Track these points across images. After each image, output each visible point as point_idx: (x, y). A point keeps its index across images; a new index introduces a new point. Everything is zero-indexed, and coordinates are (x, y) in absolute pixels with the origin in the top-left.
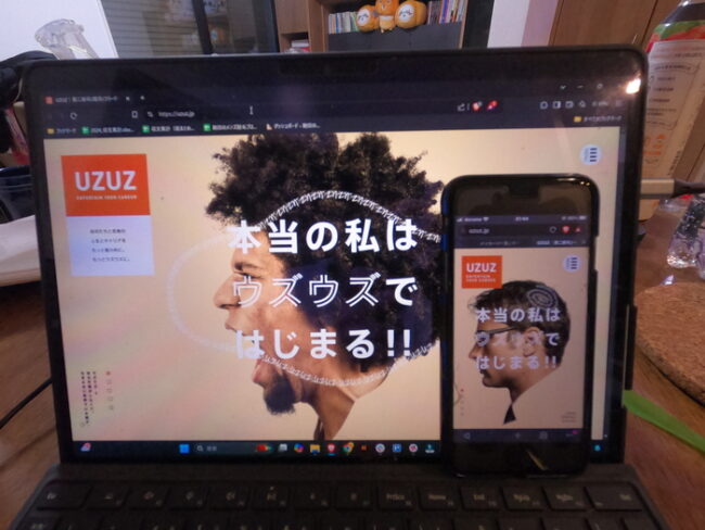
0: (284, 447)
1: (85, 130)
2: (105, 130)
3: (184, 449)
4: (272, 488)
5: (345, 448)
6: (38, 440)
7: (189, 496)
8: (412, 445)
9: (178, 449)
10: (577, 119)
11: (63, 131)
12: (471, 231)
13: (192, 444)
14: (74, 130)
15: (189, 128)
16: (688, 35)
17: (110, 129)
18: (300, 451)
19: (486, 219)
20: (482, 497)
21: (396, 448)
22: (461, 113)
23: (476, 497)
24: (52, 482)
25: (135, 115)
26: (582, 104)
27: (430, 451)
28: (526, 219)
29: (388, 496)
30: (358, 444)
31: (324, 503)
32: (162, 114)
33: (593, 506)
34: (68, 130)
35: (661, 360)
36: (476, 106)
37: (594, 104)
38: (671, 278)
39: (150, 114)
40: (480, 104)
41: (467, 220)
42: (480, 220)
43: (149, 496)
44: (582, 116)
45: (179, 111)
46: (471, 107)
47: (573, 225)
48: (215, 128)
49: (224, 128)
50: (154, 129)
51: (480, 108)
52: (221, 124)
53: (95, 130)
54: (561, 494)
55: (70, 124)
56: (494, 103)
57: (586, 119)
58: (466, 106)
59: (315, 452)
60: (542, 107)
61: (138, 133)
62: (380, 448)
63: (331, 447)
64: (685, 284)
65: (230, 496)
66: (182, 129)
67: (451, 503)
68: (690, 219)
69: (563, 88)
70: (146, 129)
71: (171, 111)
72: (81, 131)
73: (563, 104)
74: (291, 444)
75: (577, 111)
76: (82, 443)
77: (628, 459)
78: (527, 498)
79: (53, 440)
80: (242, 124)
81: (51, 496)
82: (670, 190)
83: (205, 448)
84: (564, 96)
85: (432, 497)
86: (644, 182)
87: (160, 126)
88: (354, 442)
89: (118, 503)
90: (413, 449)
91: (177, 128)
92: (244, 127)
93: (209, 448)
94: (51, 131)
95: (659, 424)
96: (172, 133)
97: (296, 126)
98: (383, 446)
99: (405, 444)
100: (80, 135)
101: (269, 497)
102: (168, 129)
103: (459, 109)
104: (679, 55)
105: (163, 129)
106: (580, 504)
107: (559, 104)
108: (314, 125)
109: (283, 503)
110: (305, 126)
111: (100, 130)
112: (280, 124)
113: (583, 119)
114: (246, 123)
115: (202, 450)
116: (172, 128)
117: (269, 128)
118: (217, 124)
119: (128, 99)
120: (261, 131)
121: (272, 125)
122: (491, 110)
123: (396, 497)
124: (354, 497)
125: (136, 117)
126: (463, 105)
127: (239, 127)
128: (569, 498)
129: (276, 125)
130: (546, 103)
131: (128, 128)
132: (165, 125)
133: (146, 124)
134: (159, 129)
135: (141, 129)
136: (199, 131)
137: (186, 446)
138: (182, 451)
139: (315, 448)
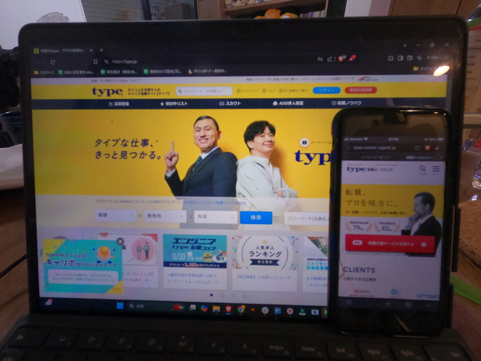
0: (193, 307)
1: (60, 72)
2: (74, 72)
3: (120, 306)
4: (183, 337)
5: (239, 310)
6: (16, 297)
7: (121, 341)
8: (289, 309)
9: (116, 305)
10: (416, 69)
11: (45, 72)
13: (126, 302)
14: (53, 72)
15: (133, 72)
17: (78, 72)
18: (205, 310)
20: (343, 351)
21: (277, 311)
22: (329, 63)
23: (338, 350)
24: (22, 327)
25: (96, 62)
26: (419, 58)
29: (271, 347)
30: (248, 306)
31: (223, 351)
32: (114, 62)
33: (429, 360)
34: (48, 72)
35: (474, 253)
36: (341, 58)
37: (428, 58)
38: (476, 196)
39: (106, 62)
40: (344, 57)
43: (91, 339)
44: (419, 66)
45: (127, 59)
46: (337, 59)
48: (152, 71)
49: (158, 71)
50: (108, 72)
51: (344, 60)
52: (157, 69)
53: (66, 72)
54: (405, 350)
56: (354, 56)
57: (422, 68)
58: (333, 59)
59: (217, 311)
60: (389, 60)
61: (97, 74)
62: (265, 311)
63: (228, 309)
65: (152, 342)
66: (128, 72)
67: (319, 354)
69: (405, 46)
70: (103, 72)
71: (121, 59)
72: (57, 72)
73: (405, 58)
74: (198, 304)
75: (415, 63)
76: (46, 299)
77: (454, 326)
78: (378, 353)
79: (26, 298)
80: (171, 69)
81: (20, 337)
83: (135, 306)
84: (405, 52)
85: (304, 349)
86: (465, 115)
87: (113, 70)
88: (246, 305)
89: (69, 344)
90: (290, 311)
91: (125, 72)
92: (172, 71)
93: (138, 306)
94: (36, 73)
95: (475, 301)
96: (121, 75)
97: (210, 71)
98: (267, 309)
99: (284, 308)
100: (56, 75)
101: (181, 344)
102: (118, 72)
103: (328, 60)
105: (115, 72)
106: (419, 359)
107: (402, 57)
108: (223, 71)
109: (191, 349)
110: (216, 71)
111: (70, 72)
112: (198, 69)
113: (419, 69)
114: (174, 69)
115: (133, 307)
116: (121, 72)
117: (190, 72)
118: (152, 69)
119: (91, 50)
120: (185, 74)
121: (193, 71)
122: (352, 61)
123: (277, 348)
124: (245, 346)
125: (96, 63)
126: (331, 58)
127: (168, 71)
128: (411, 353)
129: (195, 71)
130: (392, 57)
131: (90, 71)
132: (116, 70)
133: (103, 68)
134: (112, 72)
135: (100, 72)
136: (140, 74)
137: (122, 304)
138: (118, 308)
139: (216, 309)
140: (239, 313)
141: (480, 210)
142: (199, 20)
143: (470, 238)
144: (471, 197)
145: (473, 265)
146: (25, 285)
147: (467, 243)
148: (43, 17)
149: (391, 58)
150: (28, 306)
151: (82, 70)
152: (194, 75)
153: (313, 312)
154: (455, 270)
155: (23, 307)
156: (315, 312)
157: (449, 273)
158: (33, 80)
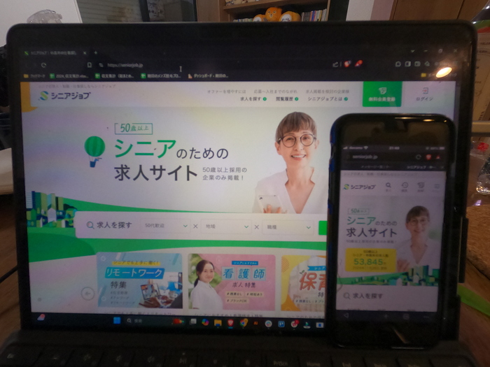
0: (194, 321)
1: (52, 76)
2: (67, 76)
3: (117, 320)
4: (184, 354)
5: (241, 323)
6: (7, 311)
7: (118, 359)
8: (293, 322)
10: (423, 75)
11: (36, 76)
12: (354, 157)
13: (123, 317)
14: (44, 76)
15: (130, 76)
17: (70, 75)
18: (207, 324)
19: (366, 147)
21: (281, 324)
22: (335, 68)
23: (344, 365)
24: (12, 345)
25: (90, 65)
26: (427, 64)
28: (397, 148)
29: (275, 363)
30: (251, 320)
31: (224, 366)
32: (109, 65)
34: (39, 76)
35: (477, 259)
36: (347, 64)
37: (436, 64)
38: (480, 201)
39: (101, 65)
40: (350, 62)
42: (361, 148)
43: (87, 357)
44: (427, 73)
45: (123, 63)
46: (343, 64)
48: (149, 76)
49: (156, 76)
50: (103, 76)
51: (350, 65)
52: (155, 73)
53: (58, 76)
55: (41, 71)
56: (360, 62)
57: (430, 75)
58: (339, 64)
59: (218, 325)
60: (397, 66)
61: (91, 78)
62: (269, 324)
63: (231, 322)
65: (151, 359)
66: (124, 76)
69: (413, 51)
70: (97, 76)
71: (117, 63)
72: (49, 76)
73: (412, 64)
74: (199, 318)
75: (423, 69)
76: (39, 314)
77: (461, 338)
79: (17, 312)
80: (170, 74)
81: (10, 356)
83: (133, 321)
84: (413, 59)
85: (309, 364)
87: (108, 74)
88: (248, 318)
89: (63, 362)
90: (294, 325)
91: (121, 76)
92: (171, 76)
93: (136, 321)
94: (26, 76)
95: (480, 310)
96: (117, 79)
97: (211, 76)
98: (270, 322)
100: (48, 79)
101: (181, 361)
102: (114, 76)
103: (334, 65)
105: (110, 76)
107: (410, 63)
108: (224, 76)
110: (217, 76)
111: (63, 76)
112: (198, 74)
113: (427, 75)
114: (173, 74)
115: (130, 322)
116: (117, 76)
117: (190, 77)
118: (151, 73)
119: (85, 53)
120: (184, 78)
121: (192, 75)
122: (357, 67)
123: (281, 363)
124: (248, 363)
125: (91, 67)
126: (337, 63)
127: (167, 76)
129: (195, 75)
130: (400, 62)
131: (84, 75)
132: (112, 74)
133: (98, 72)
134: (107, 77)
135: (94, 76)
136: (138, 79)
137: (119, 319)
138: (115, 322)
139: (218, 322)
140: (241, 327)
141: (484, 215)
142: (199, 22)
143: (474, 244)
144: (474, 202)
145: (478, 272)
146: (15, 298)
147: (470, 249)
148: (35, 14)
150: (19, 321)
151: (74, 73)
152: (194, 80)
153: (317, 325)
154: (462, 280)
155: (14, 322)
156: (320, 325)
157: (456, 283)
158: (23, 85)
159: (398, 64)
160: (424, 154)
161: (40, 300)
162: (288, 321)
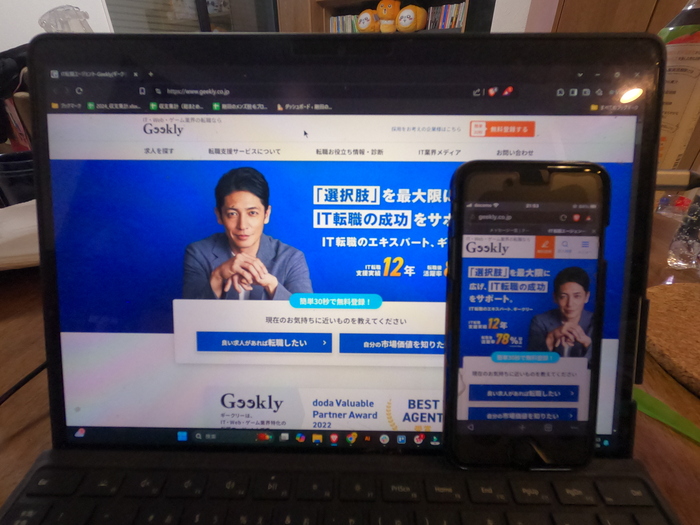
0: (285, 436)
1: (91, 106)
2: (111, 106)
3: (182, 436)
4: (273, 478)
5: (348, 439)
6: (31, 425)
7: (187, 484)
8: (417, 437)
9: (177, 436)
10: (594, 107)
11: (69, 105)
12: (481, 218)
13: (191, 431)
14: (80, 105)
15: (198, 107)
16: (691, 38)
17: (116, 105)
18: (302, 441)
19: (496, 205)
20: (490, 491)
21: (401, 439)
22: (476, 97)
23: (483, 490)
24: (43, 468)
25: (142, 91)
26: (599, 92)
27: (435, 443)
28: (536, 206)
29: (393, 488)
30: (361, 434)
31: (327, 494)
32: (169, 91)
33: (603, 500)
34: (73, 106)
35: (663, 355)
36: (492, 92)
37: (610, 92)
38: (672, 278)
39: (158, 91)
40: (496, 89)
41: (477, 205)
42: (490, 206)
43: (145, 483)
44: (599, 105)
45: (188, 89)
46: (487, 92)
47: (584, 214)
48: (224, 107)
49: (233, 107)
50: (161, 106)
51: (496, 94)
52: (232, 103)
53: (100, 106)
54: (571, 488)
55: (76, 99)
56: (510, 89)
57: (602, 108)
58: (481, 92)
59: (318, 442)
60: (558, 95)
61: (146, 110)
62: (385, 439)
63: (334, 438)
64: (687, 284)
65: (230, 485)
66: (190, 107)
67: (458, 496)
68: (692, 221)
69: (580, 75)
71: (179, 88)
72: (87, 106)
73: (579, 92)
74: (293, 433)
75: (593, 99)
76: (76, 429)
77: (636, 455)
78: (536, 492)
79: (46, 426)
80: (252, 104)
81: (42, 482)
82: (686, 182)
83: (203, 436)
84: (580, 84)
85: (437, 489)
86: (659, 173)
87: (168, 103)
88: (358, 432)
89: (113, 490)
90: (418, 440)
91: (185, 106)
92: (254, 107)
93: (208, 436)
94: (55, 106)
95: (663, 421)
96: (180, 111)
97: (308, 107)
98: (387, 437)
100: (84, 110)
101: (270, 487)
102: (176, 106)
103: (475, 94)
104: (683, 59)
105: (171, 106)
106: (590, 499)
107: (576, 91)
109: (284, 493)
110: (317, 107)
111: (106, 106)
112: (291, 104)
113: (599, 108)
114: (256, 103)
115: (200, 438)
116: (180, 106)
117: (280, 108)
118: (226, 103)
119: (136, 74)
120: (272, 111)
121: (283, 106)
122: (506, 96)
123: (401, 489)
124: (358, 488)
125: (144, 93)
126: (479, 90)
127: (249, 107)
128: (580, 493)
129: (287, 106)
130: (562, 90)
131: (135, 104)
132: (173, 103)
133: (153, 101)
134: (167, 107)
135: (149, 106)
136: (208, 110)
137: (185, 434)
138: (180, 439)
139: (317, 438)
140: (348, 444)
141: (677, 298)
143: (660, 335)
144: (665, 279)
145: (664, 373)
146: (45, 405)
147: (655, 342)
148: (50, 12)
149: (560, 93)
150: (49, 438)
151: (123, 102)
152: (285, 112)
154: (639, 381)
157: (631, 386)
158: (51, 117)
159: (560, 92)
160: (571, 214)
161: (78, 409)
162: (410, 435)
